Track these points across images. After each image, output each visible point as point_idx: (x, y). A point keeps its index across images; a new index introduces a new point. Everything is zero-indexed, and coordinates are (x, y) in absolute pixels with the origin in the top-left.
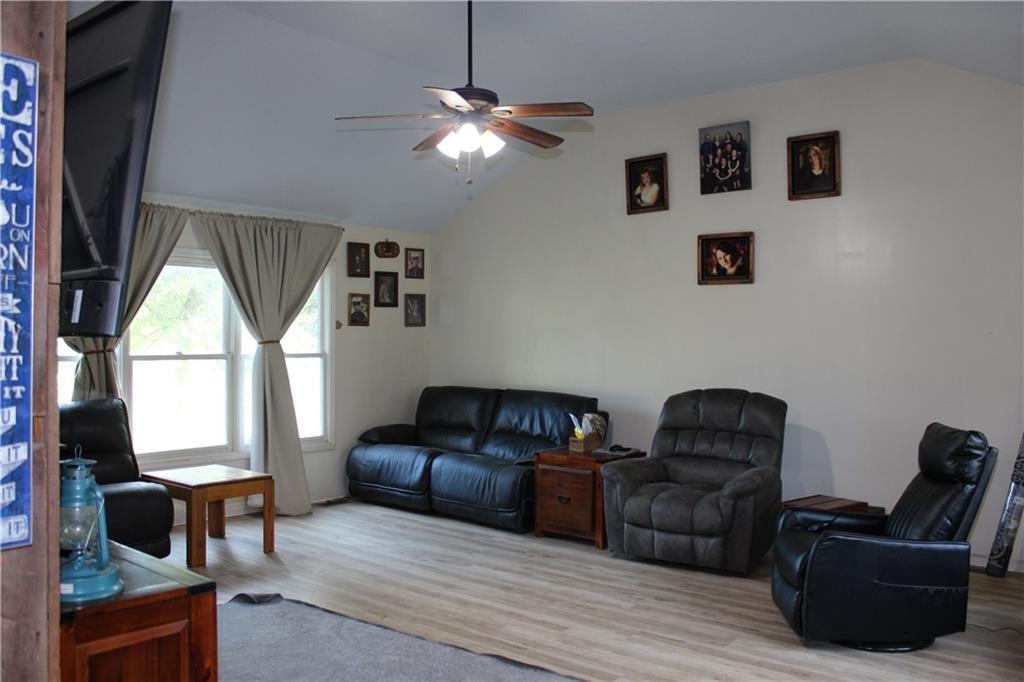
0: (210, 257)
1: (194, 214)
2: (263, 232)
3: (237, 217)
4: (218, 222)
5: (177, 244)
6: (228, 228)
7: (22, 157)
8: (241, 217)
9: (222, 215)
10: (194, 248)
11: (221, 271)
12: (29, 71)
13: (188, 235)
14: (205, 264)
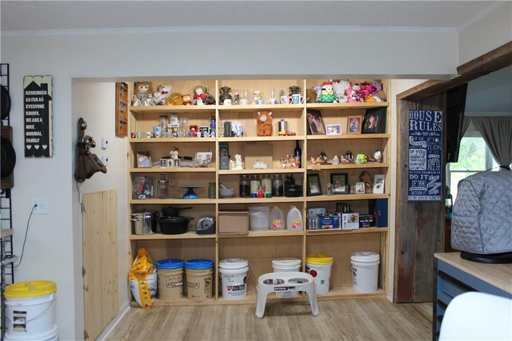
0: (480, 133)
1: (473, 118)
2: (502, 122)
3: (491, 117)
4: (483, 120)
5: (468, 129)
6: (487, 122)
7: (440, 129)
8: (493, 117)
9: (485, 117)
10: (473, 130)
11: (484, 139)
12: (441, 113)
13: (471, 126)
14: (478, 136)
